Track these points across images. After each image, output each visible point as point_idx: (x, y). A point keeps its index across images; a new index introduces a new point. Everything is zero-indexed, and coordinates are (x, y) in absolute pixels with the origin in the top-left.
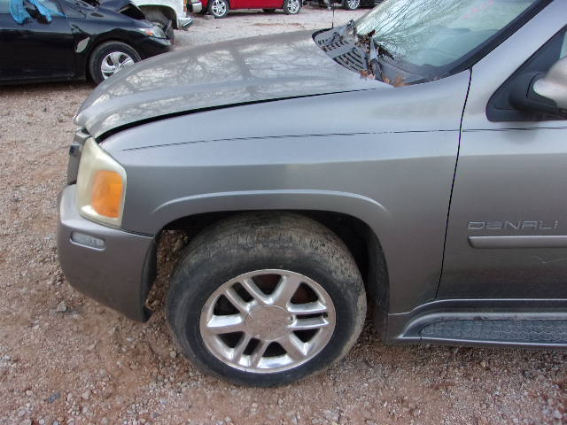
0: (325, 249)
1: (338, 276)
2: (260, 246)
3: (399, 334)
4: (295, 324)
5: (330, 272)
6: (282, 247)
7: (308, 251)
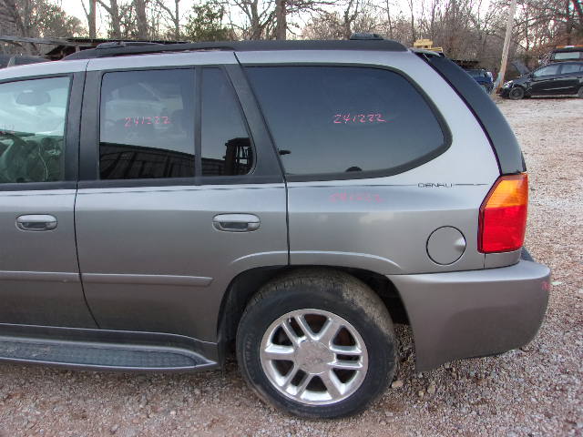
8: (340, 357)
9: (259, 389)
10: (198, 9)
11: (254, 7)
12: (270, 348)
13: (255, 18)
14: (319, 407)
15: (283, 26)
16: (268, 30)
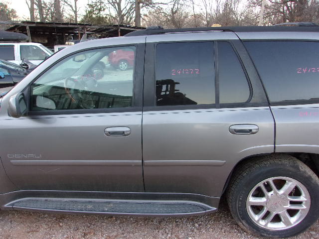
8: (292, 203)
9: (244, 223)
10: (91, 6)
11: (119, 5)
12: (252, 200)
13: (120, 11)
14: (278, 231)
15: (138, 15)
16: (127, 18)
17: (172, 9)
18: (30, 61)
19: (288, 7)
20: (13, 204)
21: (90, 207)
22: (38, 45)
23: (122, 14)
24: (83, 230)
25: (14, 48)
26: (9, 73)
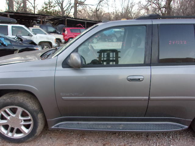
0: (27, 101)
1: (31, 108)
2: (8, 99)
3: (52, 126)
4: (23, 123)
5: (28, 107)
6: (14, 100)
7: (21, 101)
17: (96, 9)
18: (22, 36)
19: (161, 11)
20: (58, 126)
21: (110, 127)
22: (23, 26)
23: (64, 10)
24: (101, 142)
25: (7, 28)
26: (11, 43)
